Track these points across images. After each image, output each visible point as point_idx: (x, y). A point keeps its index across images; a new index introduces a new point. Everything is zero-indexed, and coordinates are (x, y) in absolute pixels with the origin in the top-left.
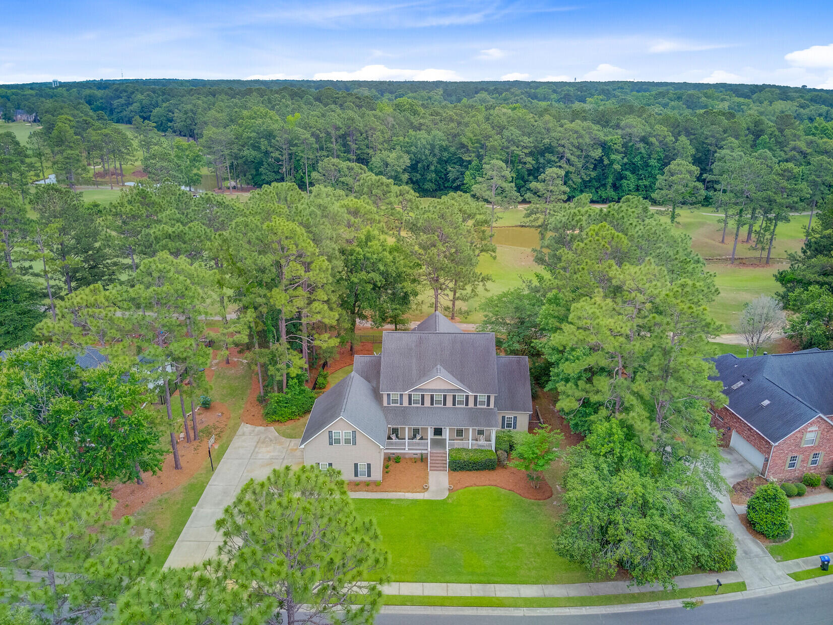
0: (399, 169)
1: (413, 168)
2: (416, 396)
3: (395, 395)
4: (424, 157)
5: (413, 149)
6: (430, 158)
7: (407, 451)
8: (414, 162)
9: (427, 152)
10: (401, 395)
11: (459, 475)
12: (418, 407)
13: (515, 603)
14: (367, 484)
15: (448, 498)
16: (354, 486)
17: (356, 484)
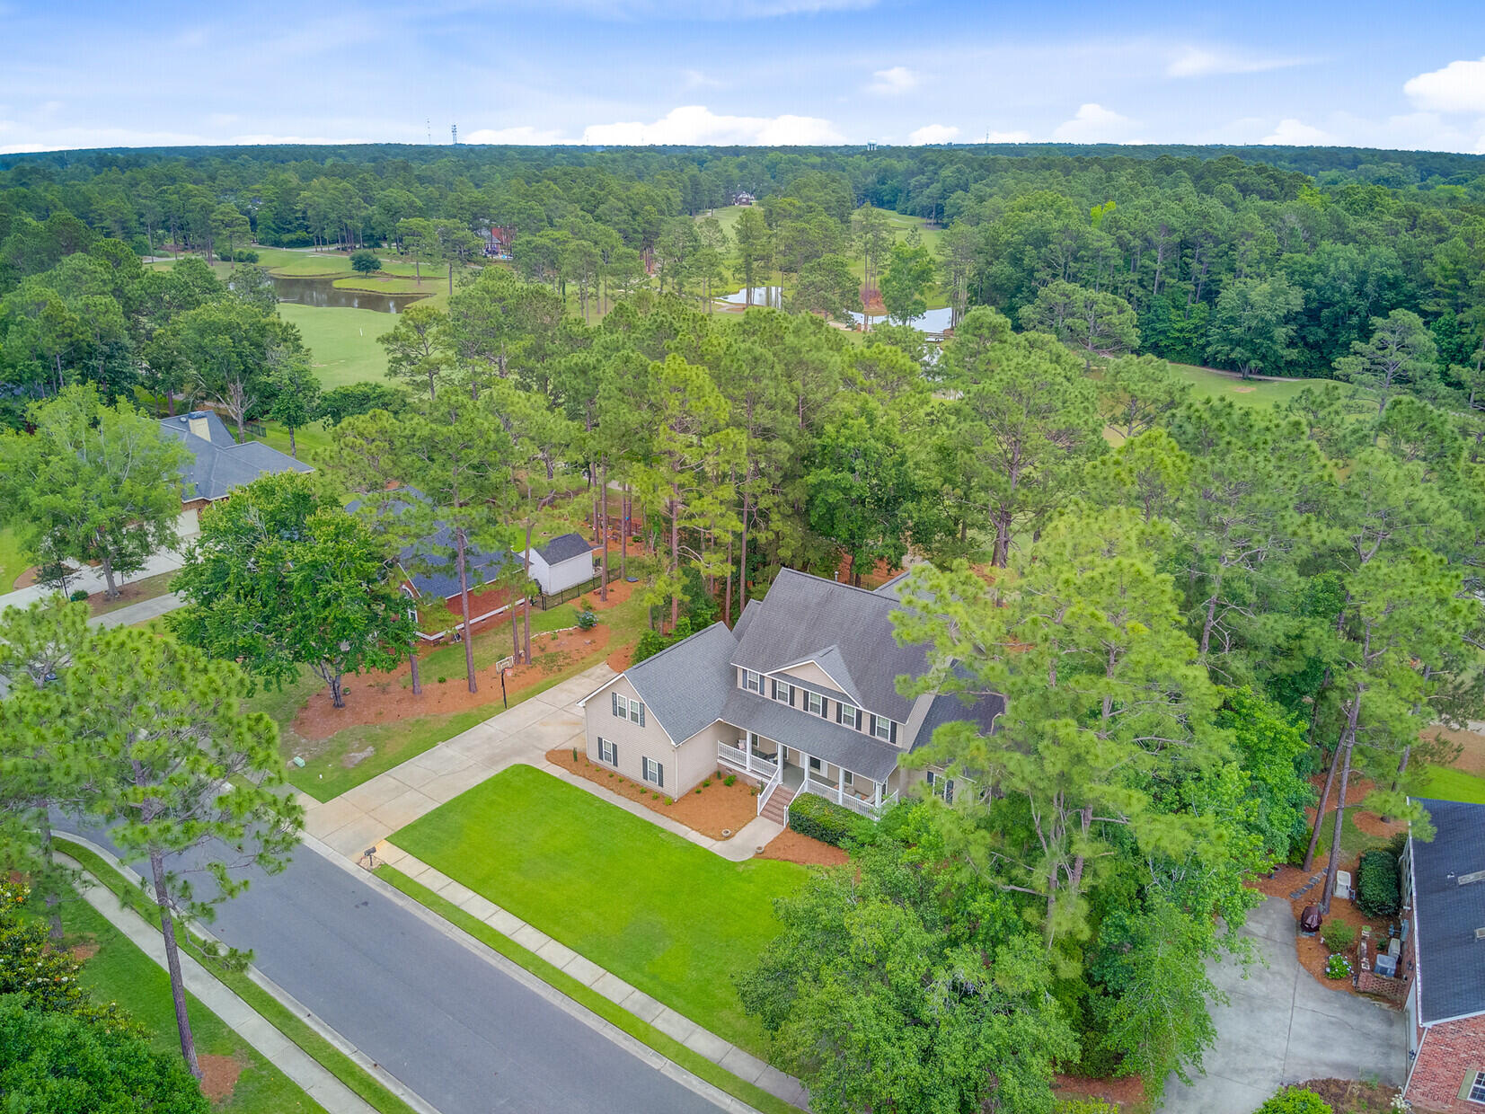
0: (1269, 316)
1: (1311, 315)
2: (784, 686)
3: (754, 675)
4: (1338, 298)
5: (1318, 279)
6: (1353, 301)
7: (747, 772)
8: (1314, 305)
9: (1346, 287)
10: (762, 678)
11: (797, 838)
12: (783, 706)
13: (663, 1044)
14: (656, 796)
15: (743, 863)
16: (639, 792)
17: (642, 791)
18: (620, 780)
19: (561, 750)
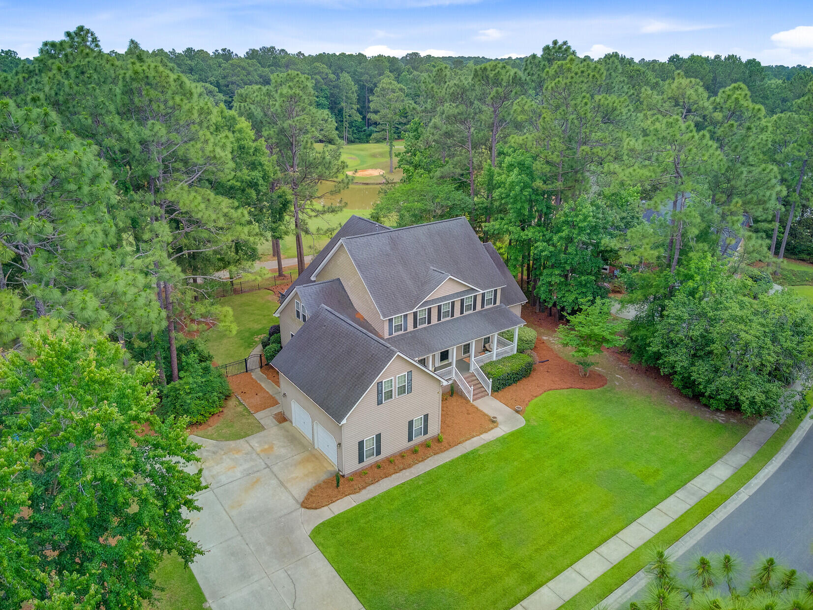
2: (423, 312)
3: (398, 319)
10: (405, 317)
11: (509, 392)
12: (425, 328)
14: (426, 445)
15: (527, 421)
16: (414, 455)
17: (414, 451)
18: (390, 461)
19: (310, 494)
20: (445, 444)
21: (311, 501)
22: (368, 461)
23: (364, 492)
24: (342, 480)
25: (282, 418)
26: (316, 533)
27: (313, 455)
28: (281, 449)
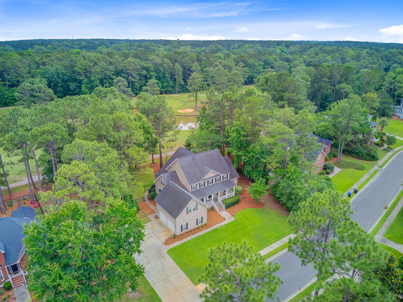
2: (202, 183)
3: (194, 185)
4: (54, 80)
5: (46, 75)
6: (58, 80)
8: (49, 82)
9: (55, 77)
10: (197, 184)
11: (230, 209)
12: (203, 188)
14: (202, 226)
15: (235, 219)
16: (198, 229)
17: (198, 228)
18: (191, 231)
19: (167, 241)
20: (208, 226)
21: (167, 243)
22: (184, 231)
23: (182, 240)
24: (176, 237)
25: (157, 217)
26: (168, 252)
27: (167, 229)
28: (157, 227)
